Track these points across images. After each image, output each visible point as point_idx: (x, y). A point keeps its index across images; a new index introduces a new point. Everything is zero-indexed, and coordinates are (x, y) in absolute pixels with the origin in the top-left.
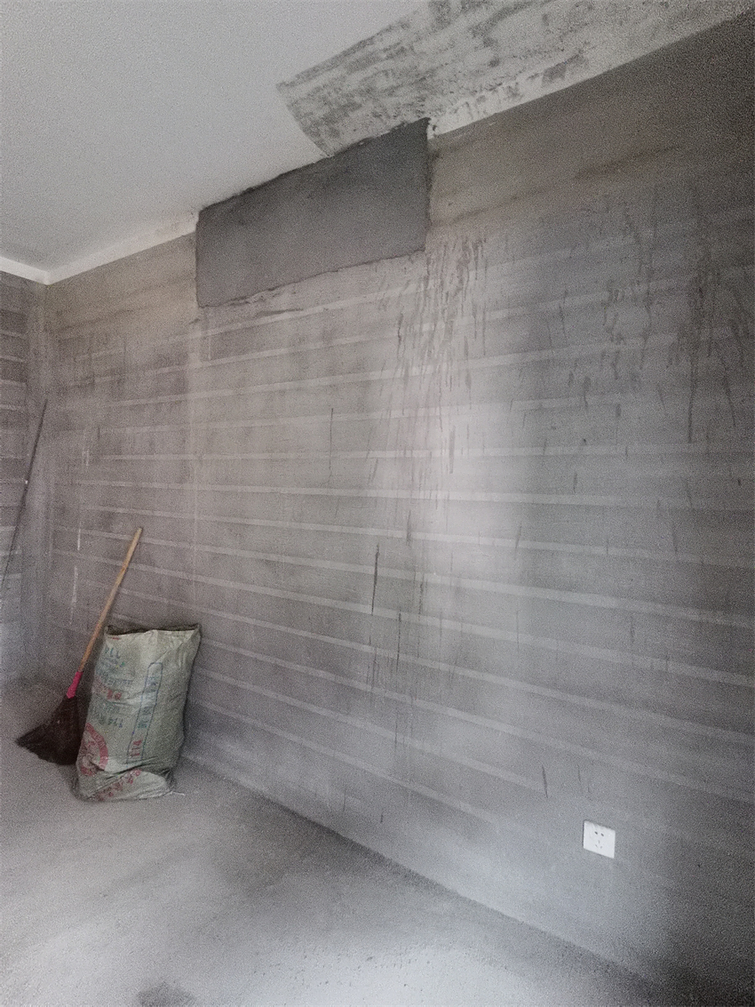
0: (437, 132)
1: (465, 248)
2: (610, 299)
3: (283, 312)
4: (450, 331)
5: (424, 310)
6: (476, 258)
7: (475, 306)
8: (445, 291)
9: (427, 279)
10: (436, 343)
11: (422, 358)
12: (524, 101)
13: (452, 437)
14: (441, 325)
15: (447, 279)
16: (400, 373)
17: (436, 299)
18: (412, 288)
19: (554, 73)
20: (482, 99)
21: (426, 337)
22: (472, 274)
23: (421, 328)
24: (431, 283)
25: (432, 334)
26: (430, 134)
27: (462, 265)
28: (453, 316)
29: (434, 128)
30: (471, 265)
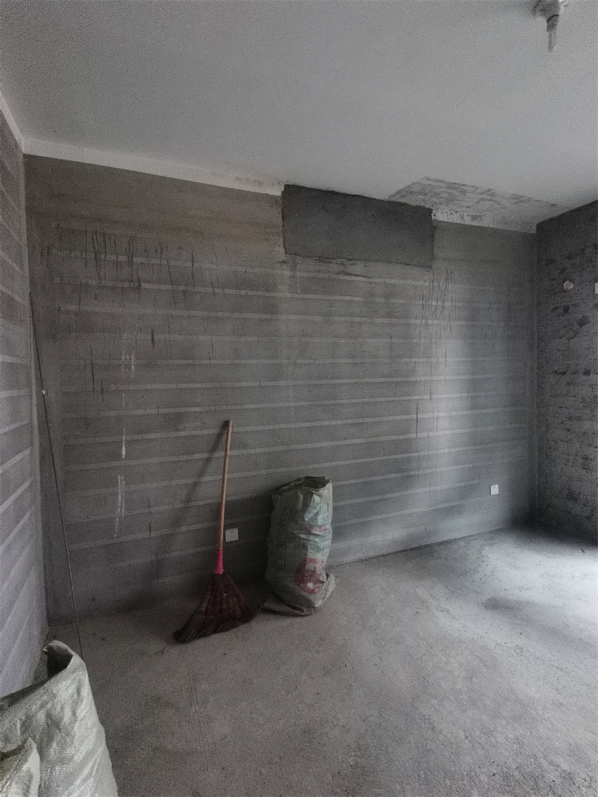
0: (435, 217)
1: (447, 273)
3: (357, 275)
5: (432, 295)
7: (452, 298)
9: (433, 281)
10: (438, 311)
11: (433, 317)
14: (440, 304)
16: (424, 322)
17: (437, 291)
19: (474, 218)
21: (434, 308)
23: (432, 303)
24: (435, 284)
26: (433, 217)
28: (444, 301)
30: (450, 281)
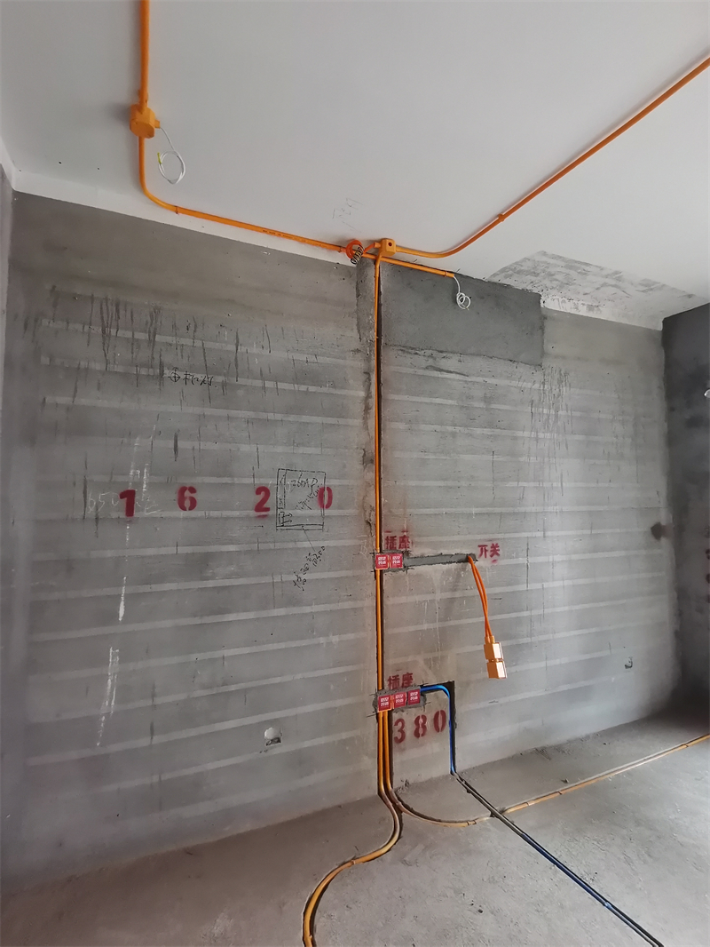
0: (545, 305)
2: (613, 419)
3: (451, 372)
4: (556, 416)
5: (543, 401)
8: (553, 394)
10: (551, 422)
11: (545, 429)
12: (581, 314)
13: (562, 475)
14: (553, 412)
15: (554, 387)
16: (533, 434)
17: (550, 397)
18: (537, 386)
20: (564, 301)
22: (564, 389)
23: (543, 411)
25: (548, 415)
26: (542, 305)
27: (560, 382)
28: (558, 408)
29: (544, 302)
30: (564, 383)
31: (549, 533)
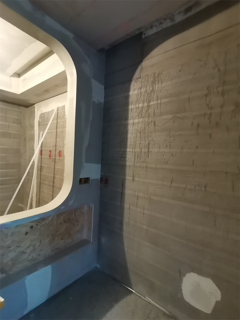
0: (145, 36)
1: (154, 76)
2: (208, 93)
4: (148, 106)
5: (140, 99)
6: (158, 80)
7: (157, 97)
8: (147, 92)
9: (141, 88)
10: (144, 111)
11: (139, 116)
12: (176, 22)
13: (149, 144)
15: (148, 88)
16: (131, 121)
17: (144, 95)
19: (187, 10)
21: (140, 109)
22: (157, 86)
23: (138, 106)
24: (142, 90)
25: (142, 108)
26: (143, 37)
27: (153, 82)
28: (150, 101)
29: (145, 34)
31: (136, 179)
